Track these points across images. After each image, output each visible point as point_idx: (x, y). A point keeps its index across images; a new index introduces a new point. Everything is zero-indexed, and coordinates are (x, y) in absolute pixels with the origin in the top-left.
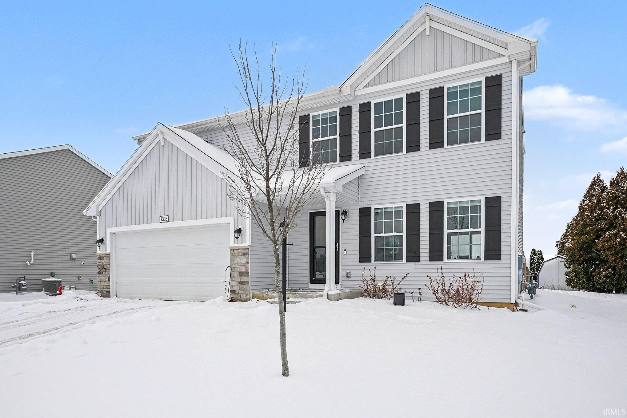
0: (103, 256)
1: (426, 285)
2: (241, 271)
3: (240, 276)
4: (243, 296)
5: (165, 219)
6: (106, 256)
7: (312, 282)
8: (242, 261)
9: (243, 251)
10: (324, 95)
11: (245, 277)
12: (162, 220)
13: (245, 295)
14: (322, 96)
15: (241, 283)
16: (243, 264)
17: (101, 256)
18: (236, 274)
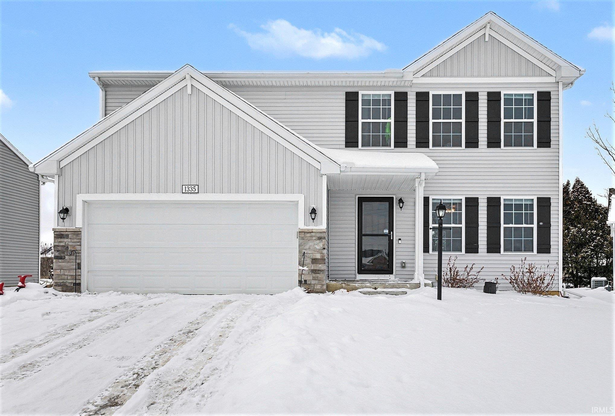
0: (67, 233)
1: (502, 275)
2: (314, 257)
3: (313, 263)
4: (318, 287)
5: (193, 189)
6: (73, 233)
7: (360, 272)
8: (316, 246)
9: (319, 235)
10: (385, 75)
11: (320, 265)
12: (187, 189)
13: (321, 286)
14: (383, 75)
15: (314, 271)
16: (317, 250)
17: (62, 233)
18: (308, 261)
